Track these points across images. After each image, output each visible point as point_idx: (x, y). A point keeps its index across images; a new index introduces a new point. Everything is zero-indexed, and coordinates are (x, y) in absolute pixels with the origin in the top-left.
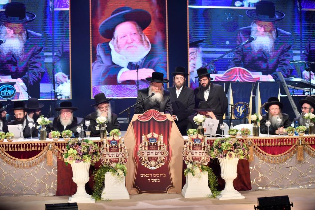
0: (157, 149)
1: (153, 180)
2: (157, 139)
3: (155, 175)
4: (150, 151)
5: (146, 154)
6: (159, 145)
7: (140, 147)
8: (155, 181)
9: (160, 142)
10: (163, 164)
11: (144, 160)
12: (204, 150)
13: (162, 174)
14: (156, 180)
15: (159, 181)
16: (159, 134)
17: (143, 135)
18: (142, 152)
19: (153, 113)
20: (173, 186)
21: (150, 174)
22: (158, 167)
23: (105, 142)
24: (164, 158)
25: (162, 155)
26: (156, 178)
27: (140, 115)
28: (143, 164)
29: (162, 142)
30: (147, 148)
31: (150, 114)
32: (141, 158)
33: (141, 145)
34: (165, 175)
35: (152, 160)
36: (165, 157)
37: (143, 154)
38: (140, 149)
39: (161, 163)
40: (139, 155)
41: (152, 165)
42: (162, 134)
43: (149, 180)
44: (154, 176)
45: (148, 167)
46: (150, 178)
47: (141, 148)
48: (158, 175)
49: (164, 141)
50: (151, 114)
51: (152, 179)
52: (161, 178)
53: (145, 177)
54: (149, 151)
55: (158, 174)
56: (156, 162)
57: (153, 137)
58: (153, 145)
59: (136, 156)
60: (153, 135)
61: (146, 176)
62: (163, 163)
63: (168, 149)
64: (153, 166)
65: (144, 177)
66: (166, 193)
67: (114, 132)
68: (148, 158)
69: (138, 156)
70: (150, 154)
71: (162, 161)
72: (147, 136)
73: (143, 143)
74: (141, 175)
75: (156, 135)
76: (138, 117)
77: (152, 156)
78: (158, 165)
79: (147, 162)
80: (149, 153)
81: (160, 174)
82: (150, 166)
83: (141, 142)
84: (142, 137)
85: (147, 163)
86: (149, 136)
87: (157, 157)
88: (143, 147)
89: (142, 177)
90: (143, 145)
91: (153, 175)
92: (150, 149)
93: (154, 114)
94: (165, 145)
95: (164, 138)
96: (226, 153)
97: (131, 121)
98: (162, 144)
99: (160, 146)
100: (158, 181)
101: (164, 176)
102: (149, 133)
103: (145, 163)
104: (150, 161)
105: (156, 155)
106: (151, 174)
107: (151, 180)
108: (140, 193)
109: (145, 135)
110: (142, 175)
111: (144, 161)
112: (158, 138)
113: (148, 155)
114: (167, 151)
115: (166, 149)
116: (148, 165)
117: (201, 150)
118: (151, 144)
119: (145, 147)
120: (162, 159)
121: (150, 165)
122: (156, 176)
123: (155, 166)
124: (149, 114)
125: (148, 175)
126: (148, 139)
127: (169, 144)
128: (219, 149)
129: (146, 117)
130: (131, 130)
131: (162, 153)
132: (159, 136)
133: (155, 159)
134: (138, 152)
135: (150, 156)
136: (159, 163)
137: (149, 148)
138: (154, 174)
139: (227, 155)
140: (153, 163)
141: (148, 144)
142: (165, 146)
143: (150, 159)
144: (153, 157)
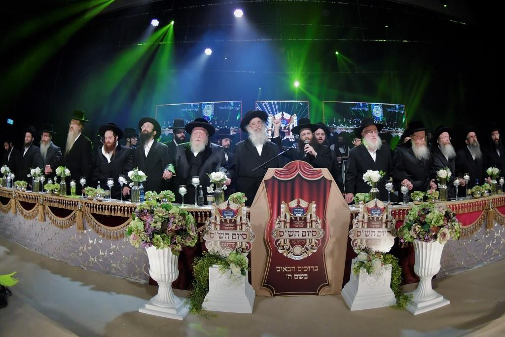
0: (306, 227)
1: (296, 277)
2: (306, 210)
3: (300, 269)
4: (294, 230)
5: (286, 235)
6: (308, 220)
7: (277, 222)
8: (300, 278)
9: (311, 215)
10: (315, 251)
11: (282, 244)
12: (386, 226)
13: (311, 267)
14: (302, 276)
15: (307, 278)
16: (310, 202)
17: (283, 202)
18: (280, 232)
19: (300, 167)
20: (328, 285)
21: (292, 267)
22: (305, 256)
23: (213, 212)
24: (317, 242)
25: (313, 236)
26: (303, 272)
27: (278, 170)
28: (280, 251)
29: (314, 215)
30: (288, 225)
31: (295, 168)
32: (278, 240)
33: (278, 220)
34: (316, 268)
35: (295, 244)
36: (317, 240)
37: (282, 234)
38: (276, 227)
39: (311, 249)
40: (275, 236)
41: (297, 253)
42: (314, 202)
43: (290, 277)
44: (299, 271)
45: (289, 256)
46: (293, 273)
47: (279, 225)
48: (306, 269)
49: (318, 213)
50: (297, 166)
51: (295, 275)
52: (310, 273)
53: (283, 271)
54: (292, 230)
55: (305, 267)
56: (303, 247)
57: (298, 206)
58: (298, 220)
59: (270, 237)
60: (299, 202)
61: (285, 269)
62: (314, 249)
63: (324, 226)
64: (297, 255)
65: (281, 271)
66: (318, 295)
67: (235, 197)
68: (290, 241)
69: (273, 237)
70: (294, 235)
71: (313, 246)
72: (288, 205)
73: (283, 215)
74: (277, 268)
75: (303, 204)
76: (275, 172)
77: (297, 237)
78: (307, 253)
79: (288, 247)
80: (292, 233)
81: (309, 267)
82: (294, 255)
83: (279, 214)
84: (281, 205)
85: (288, 250)
86: (293, 204)
87: (306, 240)
88: (283, 224)
89: (279, 271)
90: (283, 219)
91: (297, 269)
92: (294, 227)
93: (302, 168)
94: (318, 220)
95: (317, 208)
96: (437, 233)
97: (263, 180)
98: (314, 219)
99: (311, 222)
100: (305, 278)
101: (316, 270)
102: (292, 199)
103: (284, 249)
104: (293, 245)
105: (303, 236)
106: (294, 268)
107: (293, 277)
108: (274, 295)
109: (286, 202)
110: (279, 268)
111: (283, 246)
112: (307, 208)
113: (290, 236)
114: (322, 230)
115: (320, 227)
116: (289, 253)
117: (382, 227)
118: (296, 218)
119: (285, 222)
120: (313, 243)
121: (292, 252)
122: (303, 271)
123: (302, 255)
124: (293, 167)
125: (289, 269)
126: (291, 210)
127: (325, 218)
128: (423, 224)
129: (288, 172)
130: (263, 194)
131: (314, 234)
132: (309, 205)
133: (302, 243)
134: (273, 231)
135: (293, 237)
136: (307, 249)
137: (292, 225)
138: (299, 267)
139: (439, 235)
140: (298, 249)
141: (291, 218)
142: (319, 222)
143: (293, 243)
144: (299, 240)
